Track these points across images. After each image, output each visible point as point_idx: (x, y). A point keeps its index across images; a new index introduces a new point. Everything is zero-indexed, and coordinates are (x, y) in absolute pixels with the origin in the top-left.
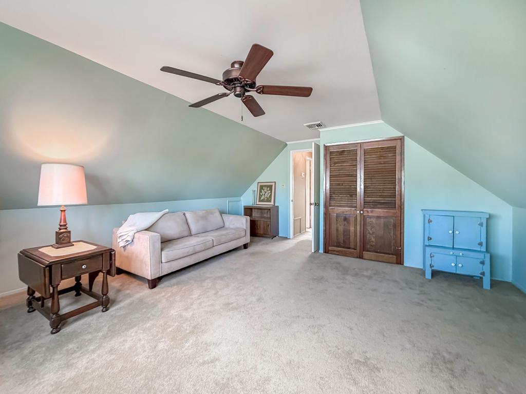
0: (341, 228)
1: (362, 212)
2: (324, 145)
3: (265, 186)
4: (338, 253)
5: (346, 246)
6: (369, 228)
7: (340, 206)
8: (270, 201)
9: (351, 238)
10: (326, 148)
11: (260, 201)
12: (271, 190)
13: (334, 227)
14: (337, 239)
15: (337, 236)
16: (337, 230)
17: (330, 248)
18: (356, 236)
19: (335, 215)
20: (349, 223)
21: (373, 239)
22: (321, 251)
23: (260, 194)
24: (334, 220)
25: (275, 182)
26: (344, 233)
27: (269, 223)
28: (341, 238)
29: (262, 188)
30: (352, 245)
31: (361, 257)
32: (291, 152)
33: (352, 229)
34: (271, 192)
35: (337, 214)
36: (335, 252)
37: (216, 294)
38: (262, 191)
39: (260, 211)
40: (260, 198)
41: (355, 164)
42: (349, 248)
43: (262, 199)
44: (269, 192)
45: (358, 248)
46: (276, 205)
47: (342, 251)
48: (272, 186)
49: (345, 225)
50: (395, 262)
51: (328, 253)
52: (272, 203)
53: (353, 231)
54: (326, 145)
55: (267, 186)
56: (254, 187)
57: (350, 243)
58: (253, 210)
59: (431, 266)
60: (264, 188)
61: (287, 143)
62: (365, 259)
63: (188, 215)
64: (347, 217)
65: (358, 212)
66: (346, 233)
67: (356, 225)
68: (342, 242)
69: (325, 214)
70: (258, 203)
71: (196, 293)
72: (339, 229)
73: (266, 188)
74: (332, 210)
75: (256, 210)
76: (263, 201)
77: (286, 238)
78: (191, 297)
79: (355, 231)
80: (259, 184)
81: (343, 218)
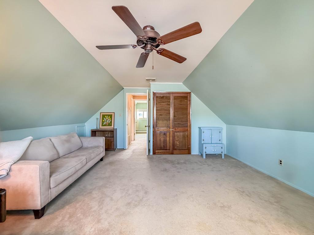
0: (162, 139)
1: (173, 130)
2: (153, 92)
3: (107, 115)
4: (160, 153)
5: (165, 149)
6: (176, 138)
7: (162, 127)
8: (111, 125)
9: (167, 144)
10: (154, 94)
11: (102, 126)
12: (111, 118)
13: (158, 139)
14: (160, 146)
15: (160, 144)
16: (160, 140)
17: (157, 151)
18: (170, 143)
19: (159, 132)
20: (166, 136)
21: (178, 143)
22: (151, 153)
23: (102, 121)
24: (158, 135)
25: (114, 113)
26: (164, 142)
27: (112, 140)
28: (162, 145)
29: (104, 116)
30: (168, 148)
31: (172, 154)
32: (127, 93)
33: (168, 139)
34: (112, 119)
35: (160, 131)
36: (159, 153)
37: (112, 199)
38: (104, 118)
39: (102, 132)
40: (103, 123)
41: (169, 104)
42: (167, 150)
43: (104, 124)
44: (110, 119)
45: (171, 149)
46: (115, 128)
47: (163, 152)
48: (112, 115)
49: (164, 137)
50: (187, 153)
51: (155, 154)
52: (112, 127)
53: (168, 140)
54: (154, 92)
55: (108, 115)
56: (97, 115)
57: (167, 146)
58: (97, 132)
59: (206, 152)
60: (106, 117)
61: (124, 87)
62: (174, 154)
63: (53, 140)
64: (165, 133)
65: (171, 130)
66: (165, 141)
67: (170, 137)
68: (163, 147)
69: (153, 132)
70: (101, 127)
71: (94, 205)
72: (161, 140)
73: (107, 117)
74: (157, 129)
75: (99, 132)
76: (105, 125)
77: (123, 149)
78: (93, 210)
79: (170, 140)
80: (102, 114)
81: (163, 133)
